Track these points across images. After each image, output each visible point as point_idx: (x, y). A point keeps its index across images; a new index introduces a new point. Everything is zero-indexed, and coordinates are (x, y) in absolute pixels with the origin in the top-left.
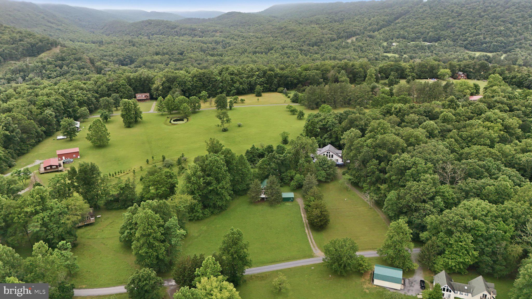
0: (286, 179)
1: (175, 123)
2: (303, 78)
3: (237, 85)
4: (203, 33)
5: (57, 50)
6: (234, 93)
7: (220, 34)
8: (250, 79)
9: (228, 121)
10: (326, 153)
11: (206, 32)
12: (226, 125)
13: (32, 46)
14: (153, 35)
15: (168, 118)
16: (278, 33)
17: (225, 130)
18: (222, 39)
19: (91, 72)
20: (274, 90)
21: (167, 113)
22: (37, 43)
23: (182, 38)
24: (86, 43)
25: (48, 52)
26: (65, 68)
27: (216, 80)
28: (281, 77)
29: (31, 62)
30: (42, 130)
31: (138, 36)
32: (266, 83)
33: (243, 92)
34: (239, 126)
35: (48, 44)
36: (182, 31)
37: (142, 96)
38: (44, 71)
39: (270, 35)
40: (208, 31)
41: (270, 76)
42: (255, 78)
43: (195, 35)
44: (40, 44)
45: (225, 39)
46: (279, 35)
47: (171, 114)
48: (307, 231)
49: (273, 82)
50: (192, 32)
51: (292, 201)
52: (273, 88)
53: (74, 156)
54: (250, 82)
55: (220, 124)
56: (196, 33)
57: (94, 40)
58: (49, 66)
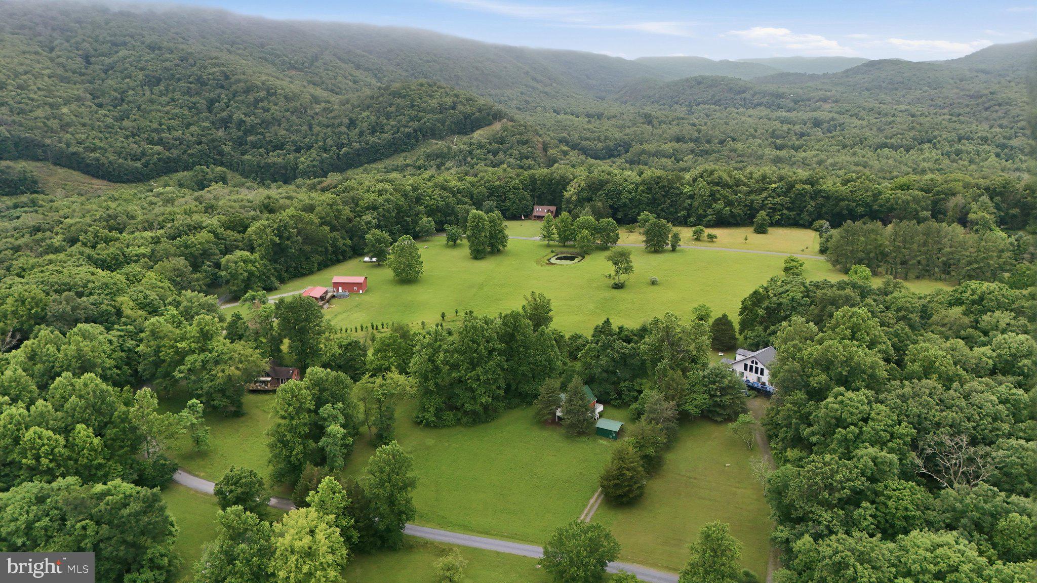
0: (626, 395)
1: (558, 262)
2: (881, 206)
3: (719, 205)
4: (796, 102)
5: (497, 126)
6: (709, 221)
7: (833, 105)
8: (753, 197)
9: (628, 270)
10: (749, 363)
11: (803, 100)
12: (623, 277)
13: (466, 118)
14: (698, 104)
15: (552, 252)
16: (967, 106)
17: (618, 286)
18: (831, 115)
19: (537, 166)
20: (807, 224)
21: (556, 243)
22: (474, 114)
23: (751, 112)
24: (578, 117)
25: (487, 128)
26: (501, 155)
27: (681, 193)
28: (827, 198)
29: (458, 143)
30: (345, 245)
31: (671, 107)
32: (788, 209)
33: (731, 220)
34: (653, 283)
35: (488, 115)
36: (756, 97)
37: (543, 210)
38: (469, 159)
39: (946, 111)
40: (809, 100)
41: (801, 195)
42: (764, 194)
43: (780, 107)
44: (477, 114)
45: (836, 116)
46: (968, 110)
47: (564, 246)
48: (592, 501)
49: (805, 207)
50: (775, 101)
51: (615, 439)
52: (802, 219)
53: (355, 288)
54: (752, 202)
55: (613, 273)
56: (783, 102)
57: (591, 111)
58: (478, 152)
